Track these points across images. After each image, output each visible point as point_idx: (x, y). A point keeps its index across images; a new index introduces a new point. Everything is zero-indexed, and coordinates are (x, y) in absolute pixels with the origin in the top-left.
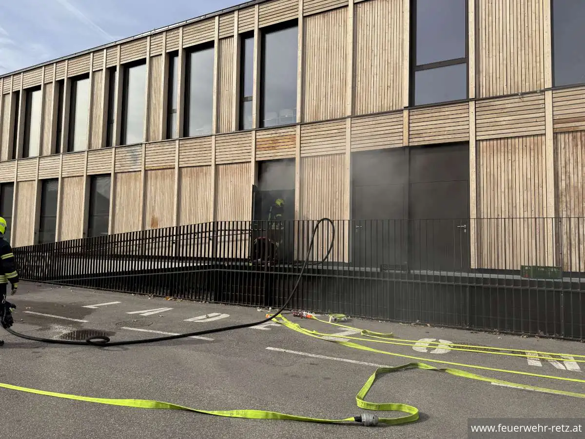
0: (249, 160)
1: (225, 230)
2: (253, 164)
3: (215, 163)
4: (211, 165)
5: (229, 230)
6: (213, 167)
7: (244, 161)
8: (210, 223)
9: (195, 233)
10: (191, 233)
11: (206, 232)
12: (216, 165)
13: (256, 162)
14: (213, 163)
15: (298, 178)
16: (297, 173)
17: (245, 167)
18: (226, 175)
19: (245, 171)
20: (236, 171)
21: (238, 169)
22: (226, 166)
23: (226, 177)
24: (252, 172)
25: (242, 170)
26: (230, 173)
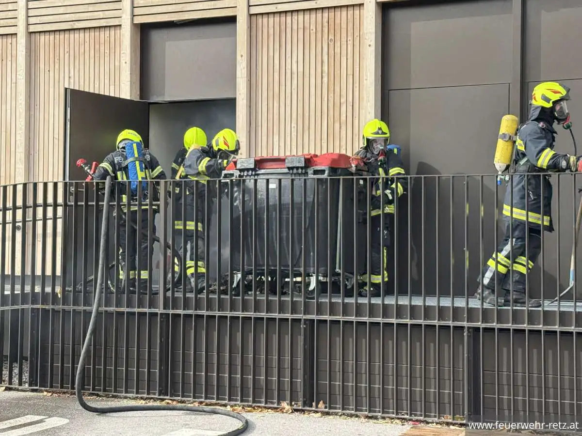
0: (116, 22)
3: (27, 28)
4: (15, 35)
6: (22, 39)
7: (102, 23)
11: (5, 209)
12: (30, 34)
13: (135, 27)
15: (244, 68)
16: (242, 56)
17: (107, 39)
18: (57, 61)
19: (107, 51)
20: (82, 50)
21: (87, 45)
22: (57, 36)
23: (57, 66)
24: (124, 53)
25: (97, 46)
26: (68, 54)
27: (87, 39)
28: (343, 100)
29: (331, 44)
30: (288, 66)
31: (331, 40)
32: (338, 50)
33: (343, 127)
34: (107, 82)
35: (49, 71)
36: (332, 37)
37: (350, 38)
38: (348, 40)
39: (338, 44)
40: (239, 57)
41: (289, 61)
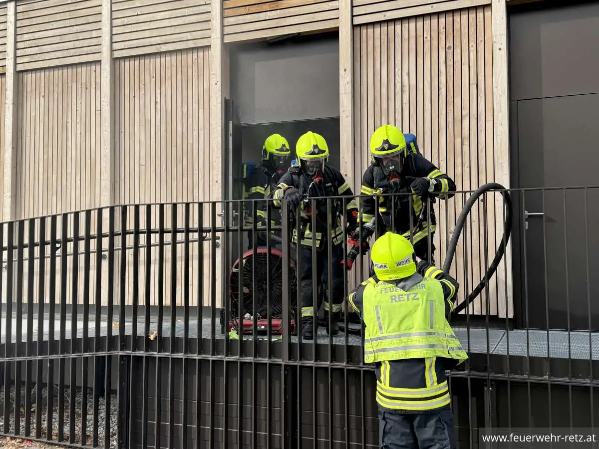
0: (205, 43)
1: (137, 232)
2: (216, 52)
3: (112, 54)
4: (99, 62)
5: (149, 232)
6: (106, 66)
7: (191, 44)
8: (100, 211)
9: (54, 241)
10: (43, 243)
11: (88, 237)
12: (114, 60)
13: (225, 47)
14: (105, 57)
15: (348, 83)
16: (345, 70)
17: (195, 62)
18: (142, 86)
19: (195, 74)
20: (168, 75)
21: (174, 69)
22: (142, 61)
23: (142, 92)
24: (214, 74)
25: (184, 70)
26: (154, 79)
27: (174, 63)
28: (465, 112)
29: (450, 52)
30: (398, 79)
31: (450, 47)
32: (457, 58)
33: (466, 142)
34: (196, 106)
35: (134, 97)
36: (450, 44)
37: (472, 43)
38: (470, 45)
39: (458, 51)
40: (342, 72)
41: (398, 73)
